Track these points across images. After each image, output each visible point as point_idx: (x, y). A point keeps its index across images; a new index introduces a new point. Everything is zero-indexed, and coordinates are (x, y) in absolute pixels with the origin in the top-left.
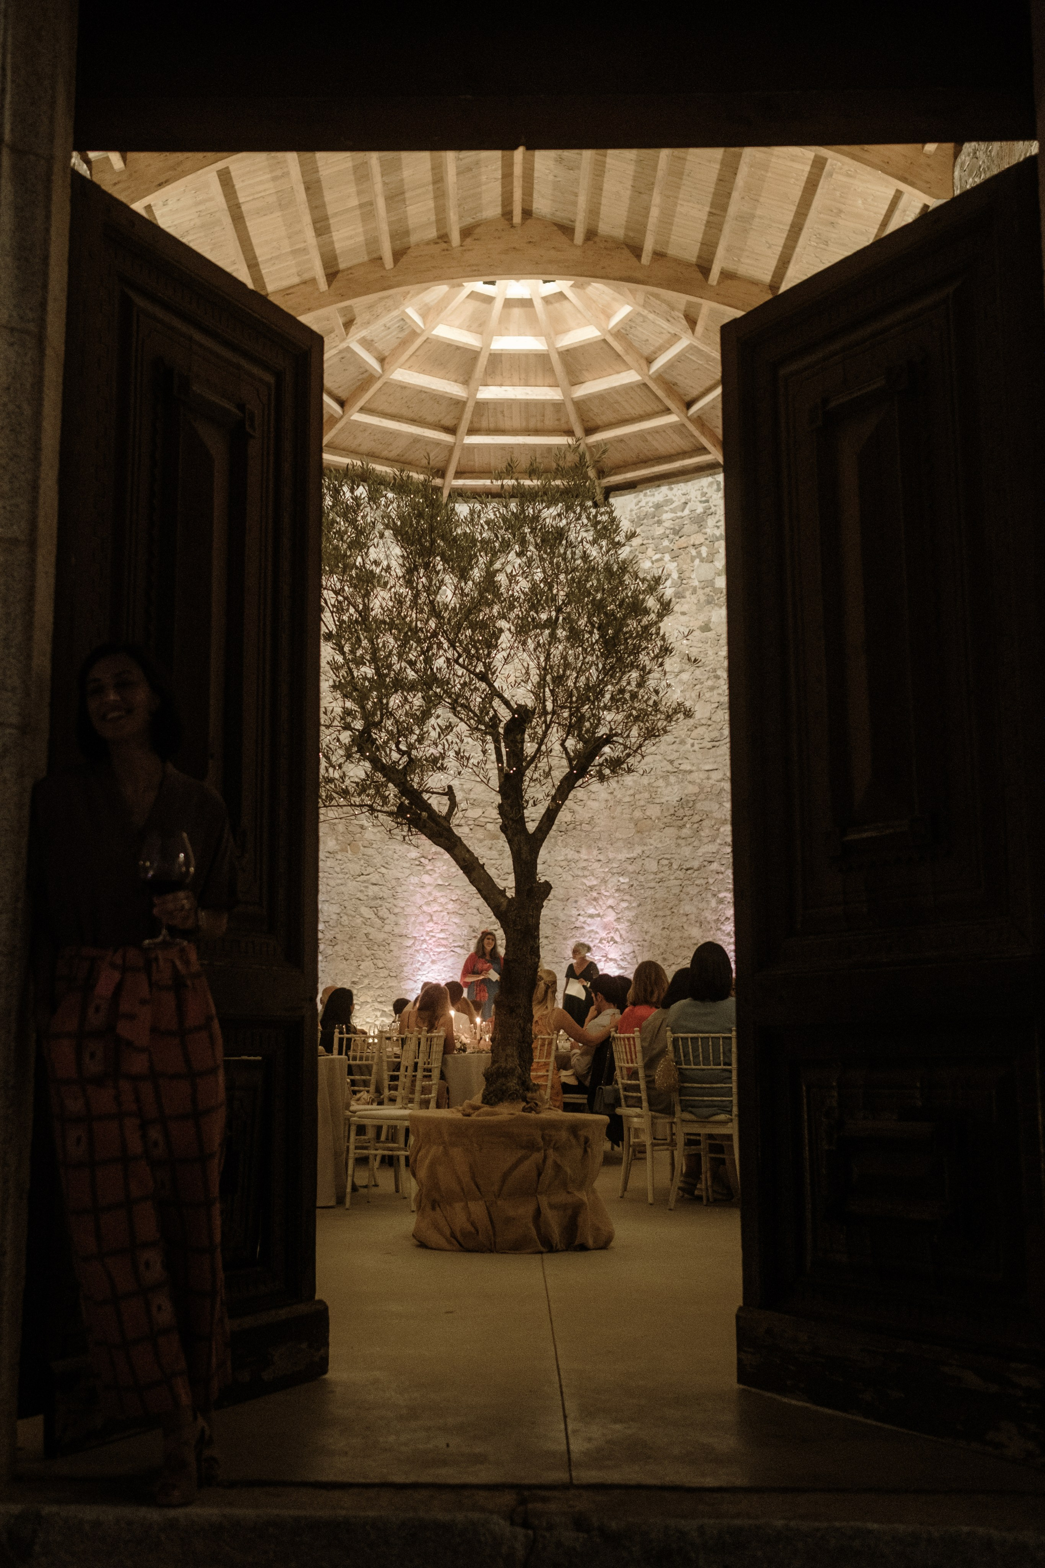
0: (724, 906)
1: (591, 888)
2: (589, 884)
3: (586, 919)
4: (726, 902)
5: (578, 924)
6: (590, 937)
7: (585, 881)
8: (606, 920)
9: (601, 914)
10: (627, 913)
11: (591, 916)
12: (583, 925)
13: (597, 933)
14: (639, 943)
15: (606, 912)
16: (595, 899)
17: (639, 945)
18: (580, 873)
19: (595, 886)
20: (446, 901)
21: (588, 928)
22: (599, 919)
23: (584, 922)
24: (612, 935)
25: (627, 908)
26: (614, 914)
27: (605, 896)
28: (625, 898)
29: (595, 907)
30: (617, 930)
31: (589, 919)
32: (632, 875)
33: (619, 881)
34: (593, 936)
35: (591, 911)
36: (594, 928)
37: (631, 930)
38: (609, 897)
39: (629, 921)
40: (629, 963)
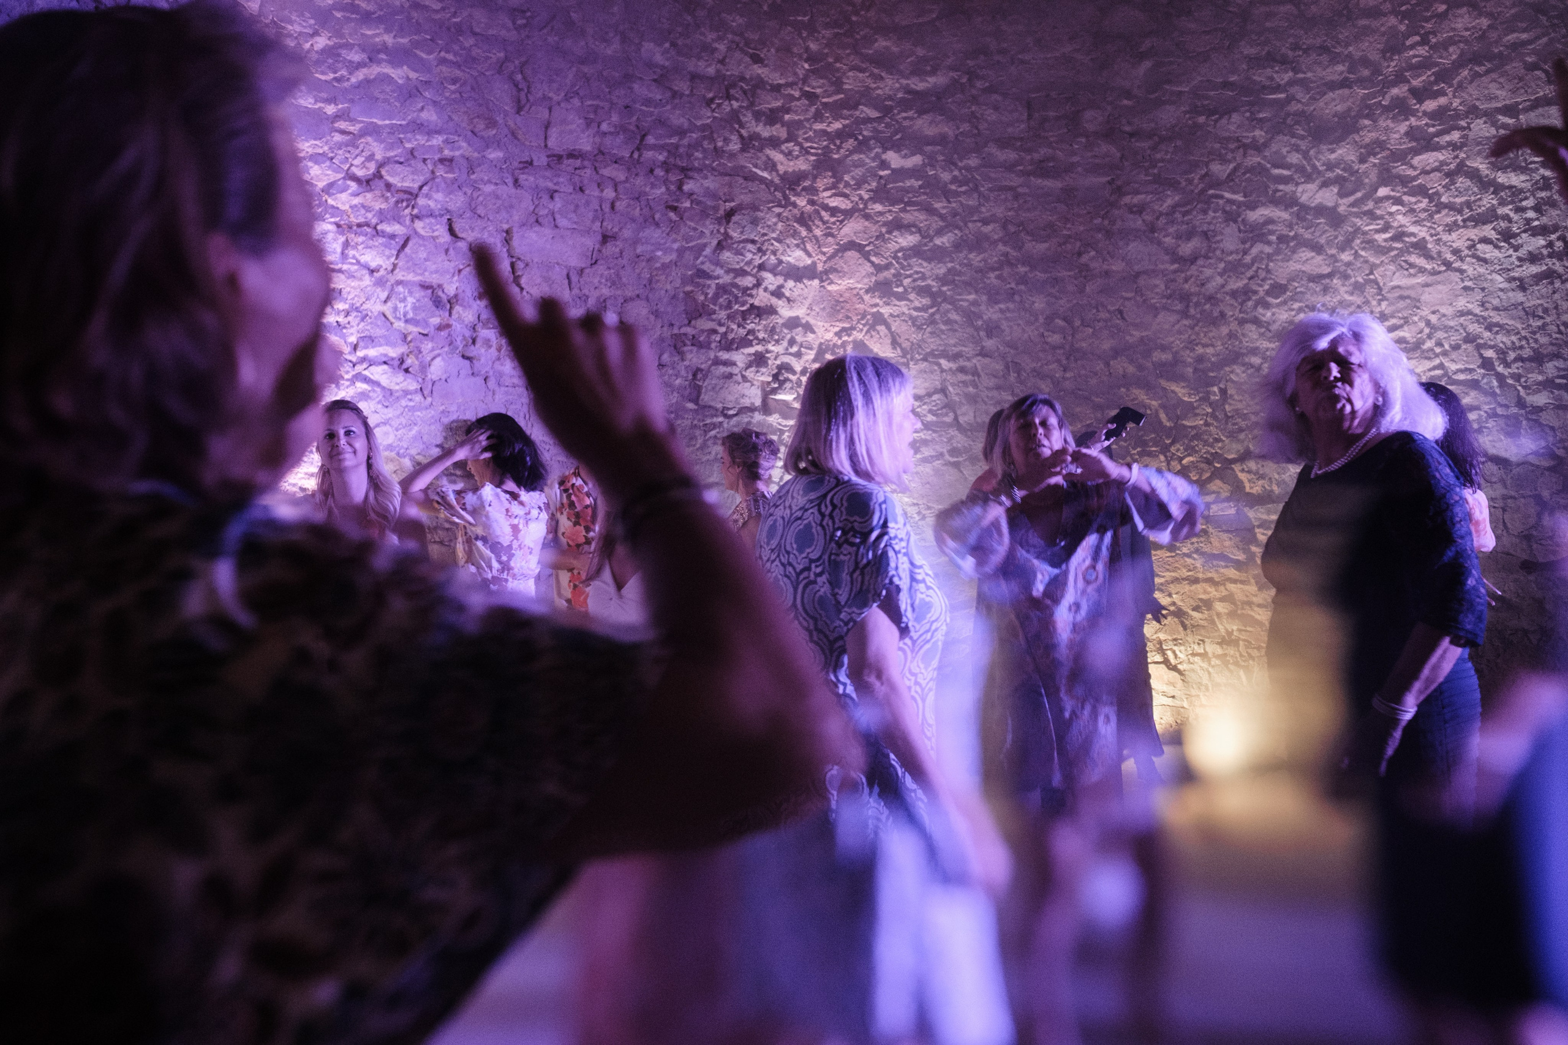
0: (1268, 250)
1: (792, 182)
2: (786, 166)
3: (780, 280)
4: (1273, 238)
5: (761, 298)
6: (792, 342)
7: (777, 156)
8: (839, 286)
9: (820, 267)
10: (919, 266)
11: (798, 274)
12: (774, 301)
13: (808, 328)
14: (962, 362)
15: (838, 263)
16: (803, 220)
17: (962, 370)
18: (765, 132)
19: (800, 176)
20: (333, 176)
21: (785, 312)
22: (816, 282)
23: (778, 293)
24: (858, 335)
25: (915, 251)
26: (868, 268)
27: (834, 211)
28: (907, 218)
29: (801, 246)
30: (879, 319)
31: (790, 283)
32: (928, 149)
33: (884, 165)
34: (799, 339)
35: (796, 257)
36: (800, 312)
37: (932, 322)
38: (848, 214)
39: (923, 291)
40: (927, 426)
